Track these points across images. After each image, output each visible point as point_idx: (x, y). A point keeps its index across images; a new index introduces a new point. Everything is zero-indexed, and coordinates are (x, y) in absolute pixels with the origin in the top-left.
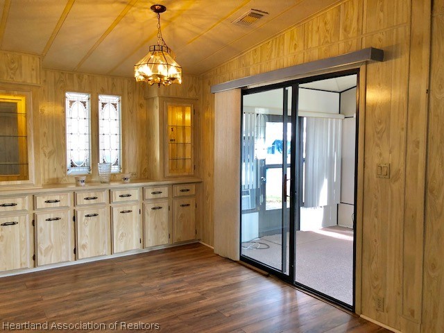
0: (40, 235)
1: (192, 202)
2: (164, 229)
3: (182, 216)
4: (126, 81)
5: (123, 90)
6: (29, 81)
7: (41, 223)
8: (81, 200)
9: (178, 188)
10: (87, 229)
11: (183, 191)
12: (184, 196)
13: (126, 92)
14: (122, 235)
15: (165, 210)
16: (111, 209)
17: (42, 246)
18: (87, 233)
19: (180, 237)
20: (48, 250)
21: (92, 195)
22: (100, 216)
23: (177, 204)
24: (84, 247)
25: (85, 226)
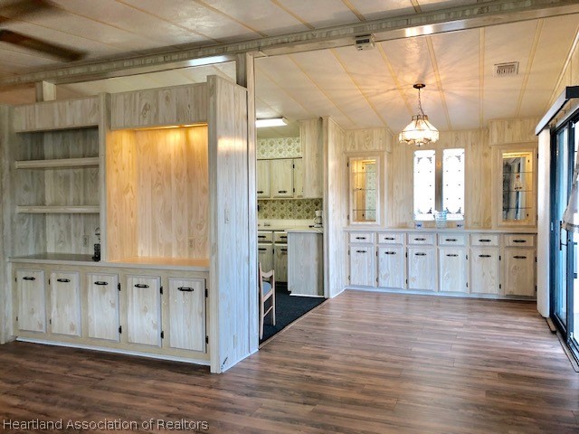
0: (381, 264)
1: (529, 254)
2: (493, 278)
3: (515, 268)
4: (470, 133)
5: (466, 142)
6: (378, 148)
7: (382, 254)
8: (412, 240)
9: (511, 238)
10: (417, 265)
11: (516, 241)
12: (517, 247)
13: (469, 143)
14: (448, 276)
15: (494, 259)
16: (438, 250)
17: (383, 273)
18: (417, 268)
19: (513, 289)
20: (387, 275)
21: (421, 237)
22: (428, 256)
23: (508, 255)
24: (414, 279)
25: (415, 263)
